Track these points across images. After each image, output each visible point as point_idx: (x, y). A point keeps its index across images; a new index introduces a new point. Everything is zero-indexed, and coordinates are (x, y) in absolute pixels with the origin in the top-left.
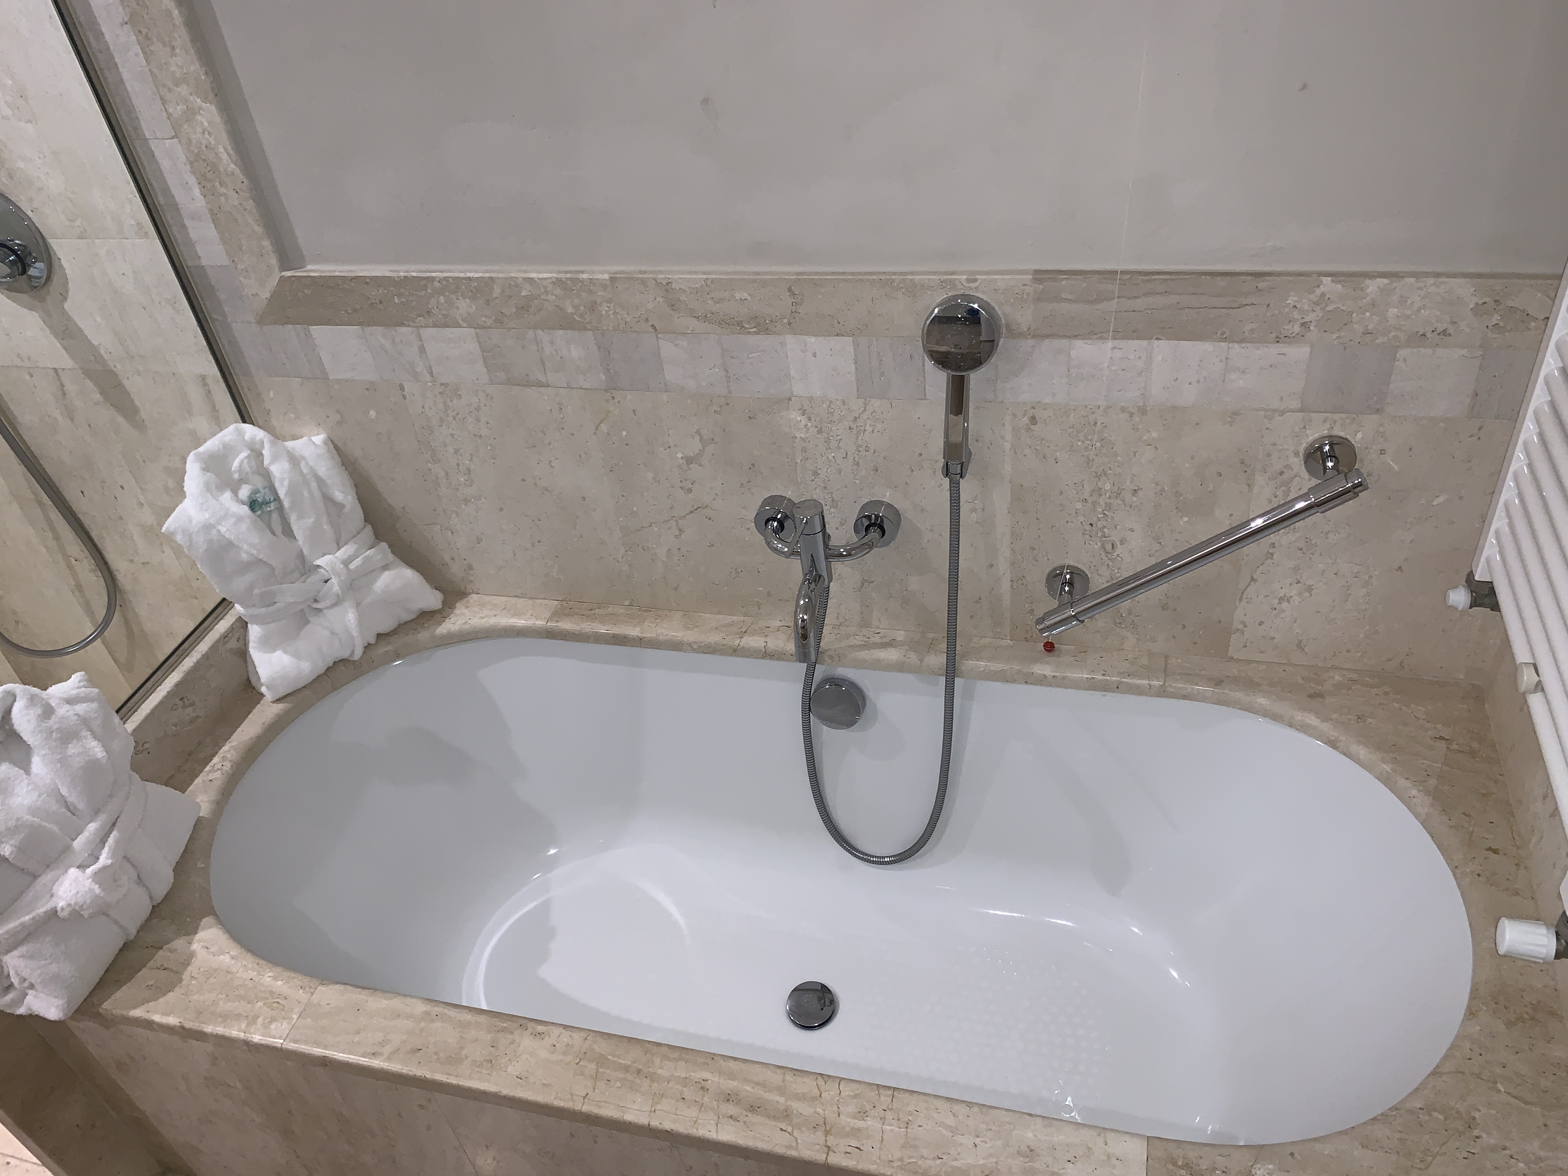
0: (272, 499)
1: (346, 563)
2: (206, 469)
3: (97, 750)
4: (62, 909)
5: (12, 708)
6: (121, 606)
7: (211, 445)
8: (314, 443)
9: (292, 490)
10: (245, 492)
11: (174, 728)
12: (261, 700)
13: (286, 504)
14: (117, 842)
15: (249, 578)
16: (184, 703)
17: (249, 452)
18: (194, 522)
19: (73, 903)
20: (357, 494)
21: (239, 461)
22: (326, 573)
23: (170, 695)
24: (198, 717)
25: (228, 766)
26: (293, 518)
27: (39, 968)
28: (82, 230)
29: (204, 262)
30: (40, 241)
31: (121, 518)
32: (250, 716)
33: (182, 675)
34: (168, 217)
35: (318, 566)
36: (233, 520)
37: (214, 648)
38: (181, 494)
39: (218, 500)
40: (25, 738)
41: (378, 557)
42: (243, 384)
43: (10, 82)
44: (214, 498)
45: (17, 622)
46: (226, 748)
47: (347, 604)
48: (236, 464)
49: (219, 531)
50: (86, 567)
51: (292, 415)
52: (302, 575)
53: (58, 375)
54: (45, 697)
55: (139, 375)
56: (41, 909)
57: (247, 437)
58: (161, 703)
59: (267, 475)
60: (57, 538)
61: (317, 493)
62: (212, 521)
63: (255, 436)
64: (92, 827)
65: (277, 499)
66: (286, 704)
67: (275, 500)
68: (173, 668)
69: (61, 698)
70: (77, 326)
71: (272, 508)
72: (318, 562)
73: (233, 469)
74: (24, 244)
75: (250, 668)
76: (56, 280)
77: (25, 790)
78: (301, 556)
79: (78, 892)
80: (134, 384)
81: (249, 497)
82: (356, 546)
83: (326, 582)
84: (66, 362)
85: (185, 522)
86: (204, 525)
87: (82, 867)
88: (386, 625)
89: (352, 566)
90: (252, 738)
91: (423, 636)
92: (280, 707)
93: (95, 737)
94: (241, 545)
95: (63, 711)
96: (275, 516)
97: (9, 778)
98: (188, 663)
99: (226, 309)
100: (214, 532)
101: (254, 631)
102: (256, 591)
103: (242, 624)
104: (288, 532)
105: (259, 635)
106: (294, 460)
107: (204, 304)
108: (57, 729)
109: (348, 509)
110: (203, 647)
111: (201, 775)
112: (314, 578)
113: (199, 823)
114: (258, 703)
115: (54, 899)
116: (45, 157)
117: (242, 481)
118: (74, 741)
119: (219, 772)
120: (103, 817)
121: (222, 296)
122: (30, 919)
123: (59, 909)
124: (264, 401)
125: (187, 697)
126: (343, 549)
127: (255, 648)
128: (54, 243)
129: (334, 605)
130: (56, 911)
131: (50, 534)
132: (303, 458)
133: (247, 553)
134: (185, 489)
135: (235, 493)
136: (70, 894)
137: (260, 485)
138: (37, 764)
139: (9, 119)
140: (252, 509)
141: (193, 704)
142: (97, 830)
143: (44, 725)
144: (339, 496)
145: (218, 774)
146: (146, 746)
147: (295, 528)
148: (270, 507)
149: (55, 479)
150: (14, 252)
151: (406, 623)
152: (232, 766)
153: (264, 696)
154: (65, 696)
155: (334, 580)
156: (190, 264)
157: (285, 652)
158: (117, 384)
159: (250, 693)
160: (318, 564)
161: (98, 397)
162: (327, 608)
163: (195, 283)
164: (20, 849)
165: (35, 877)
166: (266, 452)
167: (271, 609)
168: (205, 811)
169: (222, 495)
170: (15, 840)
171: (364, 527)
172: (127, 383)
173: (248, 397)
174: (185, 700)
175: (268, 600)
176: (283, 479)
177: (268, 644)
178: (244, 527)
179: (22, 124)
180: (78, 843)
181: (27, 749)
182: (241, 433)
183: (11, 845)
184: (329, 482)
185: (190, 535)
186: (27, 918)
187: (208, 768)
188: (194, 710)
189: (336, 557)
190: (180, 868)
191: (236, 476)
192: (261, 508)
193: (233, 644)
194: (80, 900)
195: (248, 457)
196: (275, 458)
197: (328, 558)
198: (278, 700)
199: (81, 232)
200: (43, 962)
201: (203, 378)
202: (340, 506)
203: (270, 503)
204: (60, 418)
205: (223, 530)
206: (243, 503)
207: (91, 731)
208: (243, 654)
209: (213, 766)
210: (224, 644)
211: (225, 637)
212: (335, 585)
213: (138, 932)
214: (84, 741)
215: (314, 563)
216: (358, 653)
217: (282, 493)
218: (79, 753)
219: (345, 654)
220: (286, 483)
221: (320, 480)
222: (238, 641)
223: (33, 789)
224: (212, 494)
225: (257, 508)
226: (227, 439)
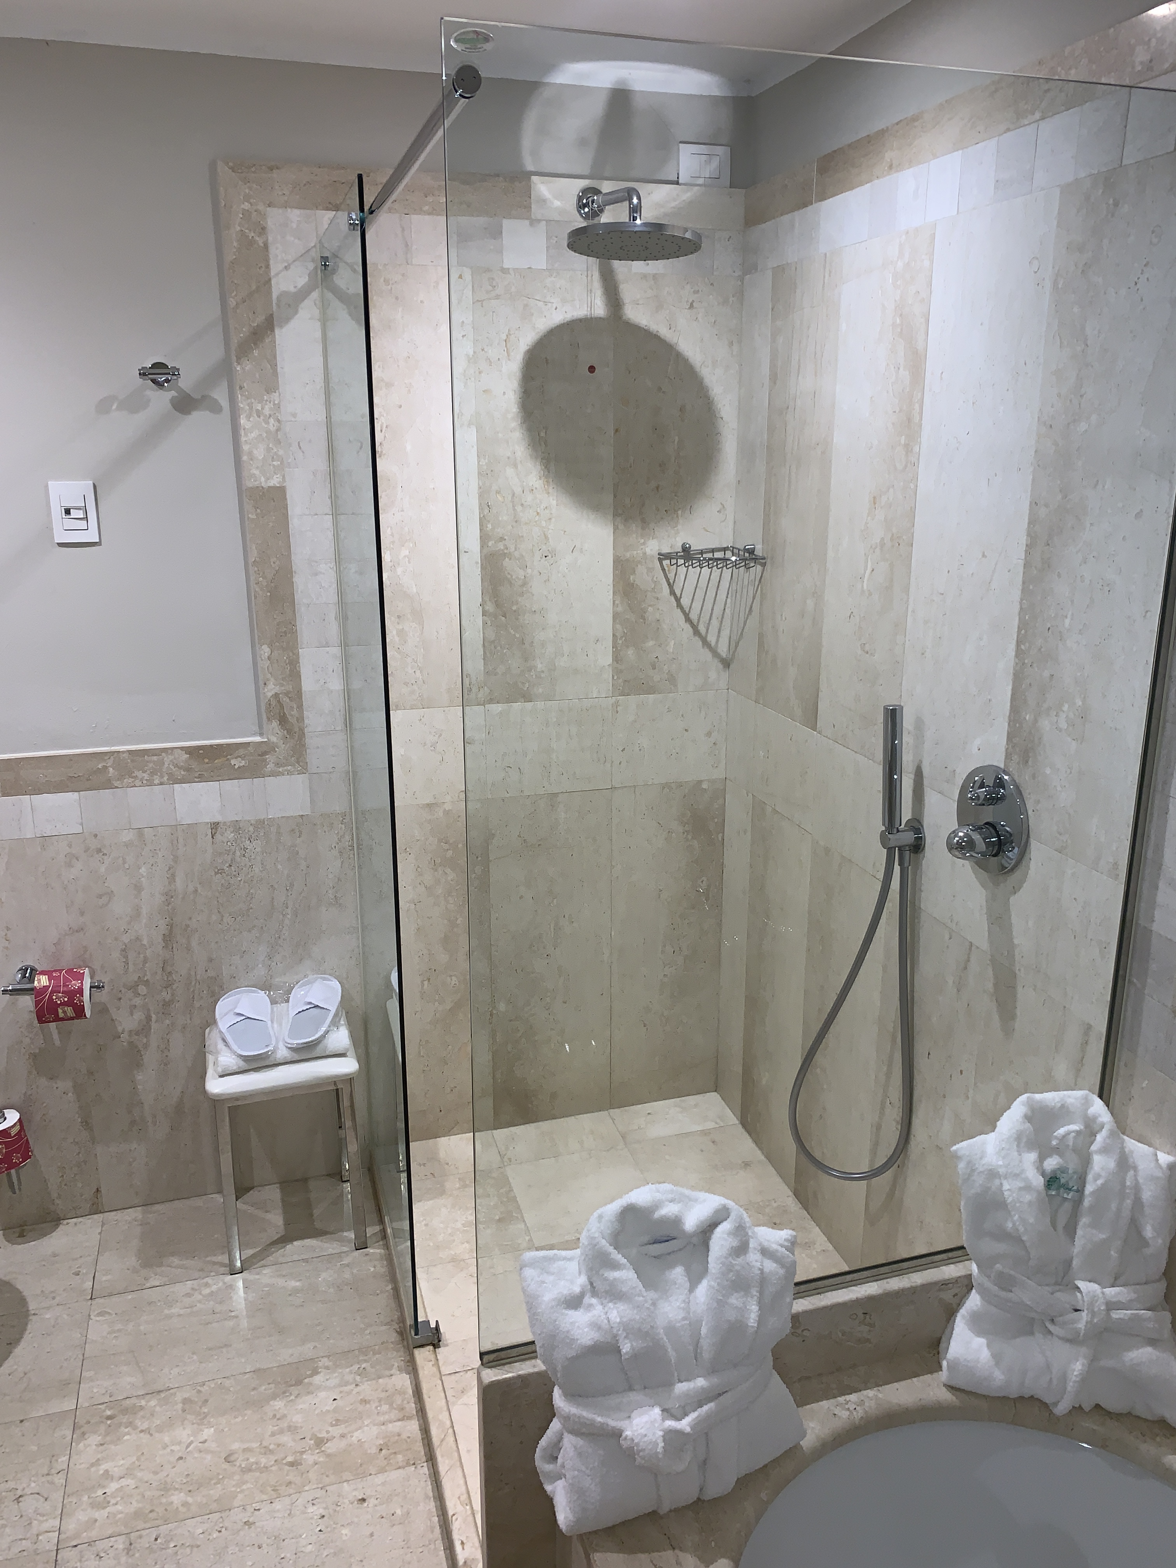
0: (1075, 1188)
1: (1111, 1306)
2: (1028, 1118)
3: (752, 1317)
4: (626, 1438)
5: (720, 1224)
6: (899, 1167)
7: (1051, 1098)
8: (1157, 1160)
9: (1100, 1192)
10: (1052, 1163)
11: (840, 1335)
12: (937, 1371)
13: (1087, 1202)
14: (708, 1416)
15: (1001, 1248)
16: (865, 1318)
17: (1082, 1127)
18: (984, 1162)
19: (636, 1441)
20: (1171, 1242)
21: (1069, 1128)
22: (1081, 1302)
23: (857, 1302)
24: (868, 1340)
25: (860, 1413)
26: (1084, 1221)
27: (578, 1471)
28: (1065, 845)
29: (1155, 927)
30: (1024, 837)
31: (944, 1096)
32: (915, 1379)
33: (880, 1291)
34: (1147, 871)
35: (1078, 1288)
36: (1022, 1184)
37: (926, 1287)
38: (990, 1124)
39: (1020, 1155)
40: (710, 1259)
41: (1151, 1325)
42: (1123, 1056)
43: (1080, 703)
44: (1018, 1151)
45: (821, 1117)
46: (870, 1393)
47: (1084, 1350)
48: (1062, 1131)
49: (1001, 1184)
50: (894, 1114)
51: (1153, 1118)
52: (1056, 1284)
53: (970, 949)
54: (750, 1234)
55: (1034, 990)
56: (612, 1423)
57: (1092, 1111)
58: (844, 1305)
59: (1086, 1161)
60: (888, 1074)
61: (1126, 1213)
62: (1002, 1171)
63: (1100, 1115)
64: (701, 1382)
65: (1081, 1191)
66: (954, 1398)
67: (1078, 1191)
68: (876, 1278)
69: (760, 1244)
70: (1010, 918)
71: (1069, 1197)
72: (1081, 1284)
73: (1055, 1134)
74: (1012, 833)
75: (947, 1331)
76: (1017, 874)
77: (678, 1304)
78: (1068, 1263)
79: (646, 1435)
80: (1026, 996)
81: (1054, 1171)
82: (1133, 1296)
83: (1076, 1310)
84: (982, 941)
85: (976, 1154)
86: (990, 1170)
87: (667, 1413)
88: (1112, 1404)
89: (1116, 1315)
90: (900, 1405)
91: (1148, 1449)
92: (945, 1396)
93: (760, 1303)
94: (1013, 1213)
95: (754, 1257)
96: (1067, 1206)
97: (675, 1284)
98: (895, 1284)
99: (1149, 981)
100: (997, 1182)
101: (974, 1301)
102: (998, 1266)
103: (966, 1284)
104: (1071, 1231)
105: (975, 1308)
106: (1124, 1163)
107: (1132, 964)
108: (737, 1271)
109: (1148, 1251)
110: (917, 1278)
111: (831, 1400)
112: (1063, 1297)
113: (793, 1451)
114: (931, 1373)
115: (627, 1422)
116: (1071, 773)
117: (1057, 1151)
118: (742, 1293)
119: (848, 1413)
120: (715, 1380)
121: (1153, 966)
122: (600, 1422)
123: (624, 1435)
124: (1133, 1085)
125: (871, 1315)
126: (1117, 1289)
127: (963, 1316)
128: (1034, 844)
129: (1070, 1341)
130: (621, 1436)
131: (885, 1068)
132: (1135, 1168)
133: (1014, 1224)
134: (998, 1123)
135: (1042, 1159)
136: (640, 1431)
137: (1071, 1167)
138: (703, 1289)
139: (1060, 731)
140: (1049, 1185)
141: (872, 1325)
142: (702, 1388)
143: (730, 1259)
144: (1149, 1232)
145: (845, 1414)
146: (806, 1333)
147: (1080, 1232)
148: (1068, 1195)
149: (917, 1029)
150: (999, 836)
151: (1138, 1417)
152: (862, 1417)
153: (942, 1371)
154: (766, 1244)
155: (1084, 1314)
156: (1142, 922)
157: (989, 1346)
158: (1012, 988)
159: (932, 1355)
160: (1079, 1285)
161: (990, 986)
162: (1058, 1337)
163: (1135, 941)
164: (635, 1356)
165: (631, 1389)
166: (1099, 1138)
167: (1003, 1294)
168: (808, 1442)
169: (1028, 1152)
170: (639, 1344)
171: (1159, 1280)
172: (1019, 989)
173: (1121, 1070)
174: (868, 1316)
175: (1005, 1282)
176: (1097, 1177)
177: (978, 1324)
178: (1028, 1197)
179: (1069, 739)
180: (681, 1388)
181: (704, 1271)
182: (1087, 1103)
183: (632, 1345)
184: (1147, 1210)
185: (973, 1170)
186: (599, 1419)
187: (841, 1399)
188: (870, 1331)
189: (1103, 1293)
190: (745, 1482)
191: (1054, 1143)
192: (1058, 1189)
193: (947, 1296)
194: (642, 1445)
195: (1078, 1133)
196: (1104, 1150)
197: (1094, 1287)
198: (951, 1388)
199: (1062, 846)
200: (584, 1469)
201: (1089, 1027)
202: (1144, 1243)
203: (1070, 1190)
204: (950, 982)
205: (1006, 1186)
206: (1043, 1174)
207: (761, 1293)
208: (951, 1313)
209: (847, 1403)
210: (940, 1290)
211: (945, 1284)
212: (1082, 1321)
213: (671, 1511)
214: (749, 1299)
215: (1077, 1282)
216: (1061, 1409)
217: (1089, 1188)
218: (736, 1307)
219: (1047, 1400)
220: (1100, 1182)
221: (1138, 1202)
222: (954, 1296)
223: (684, 1309)
224: (1018, 1146)
225: (1055, 1185)
226: (1070, 1101)
